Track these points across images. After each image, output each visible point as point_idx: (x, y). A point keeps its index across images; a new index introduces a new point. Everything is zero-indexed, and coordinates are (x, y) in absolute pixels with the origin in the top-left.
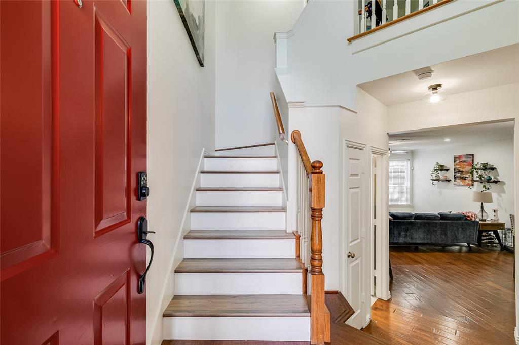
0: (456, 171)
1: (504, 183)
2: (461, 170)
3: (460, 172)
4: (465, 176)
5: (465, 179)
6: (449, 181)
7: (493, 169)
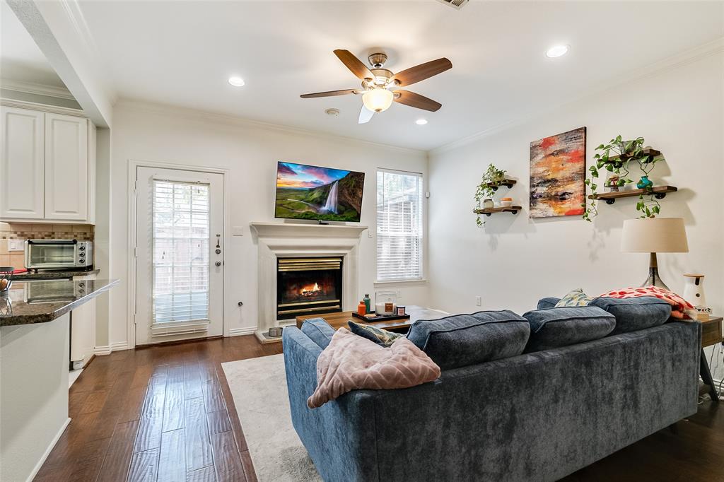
0: (536, 181)
1: (690, 194)
2: (550, 178)
3: (545, 182)
4: (561, 190)
5: (562, 198)
6: (515, 210)
7: (652, 155)
